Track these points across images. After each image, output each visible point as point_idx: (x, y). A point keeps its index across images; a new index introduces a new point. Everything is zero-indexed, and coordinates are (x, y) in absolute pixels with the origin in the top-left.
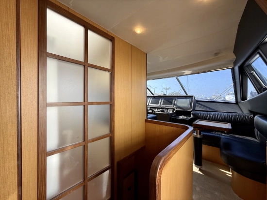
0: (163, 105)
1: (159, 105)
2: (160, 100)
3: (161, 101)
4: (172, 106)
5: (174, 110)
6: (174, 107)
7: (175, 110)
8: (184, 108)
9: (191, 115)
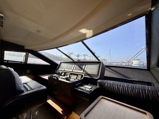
2: (74, 65)
3: (74, 67)
4: (82, 71)
6: (82, 73)
7: (84, 76)
8: (92, 75)
9: (98, 85)
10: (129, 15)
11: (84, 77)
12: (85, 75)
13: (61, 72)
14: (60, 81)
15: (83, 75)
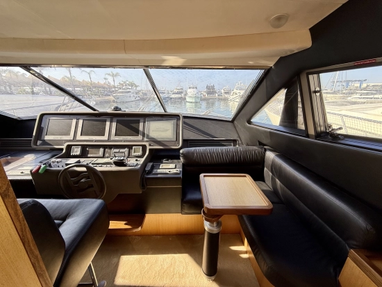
0: (117, 138)
1: (105, 137)
2: (108, 124)
3: (111, 127)
4: (140, 137)
5: (144, 147)
6: (142, 141)
7: (148, 148)
8: (165, 143)
9: (181, 158)
10: (251, 63)
11: (150, 150)
12: (150, 145)
13: (64, 147)
14: (102, 172)
15: (147, 144)
